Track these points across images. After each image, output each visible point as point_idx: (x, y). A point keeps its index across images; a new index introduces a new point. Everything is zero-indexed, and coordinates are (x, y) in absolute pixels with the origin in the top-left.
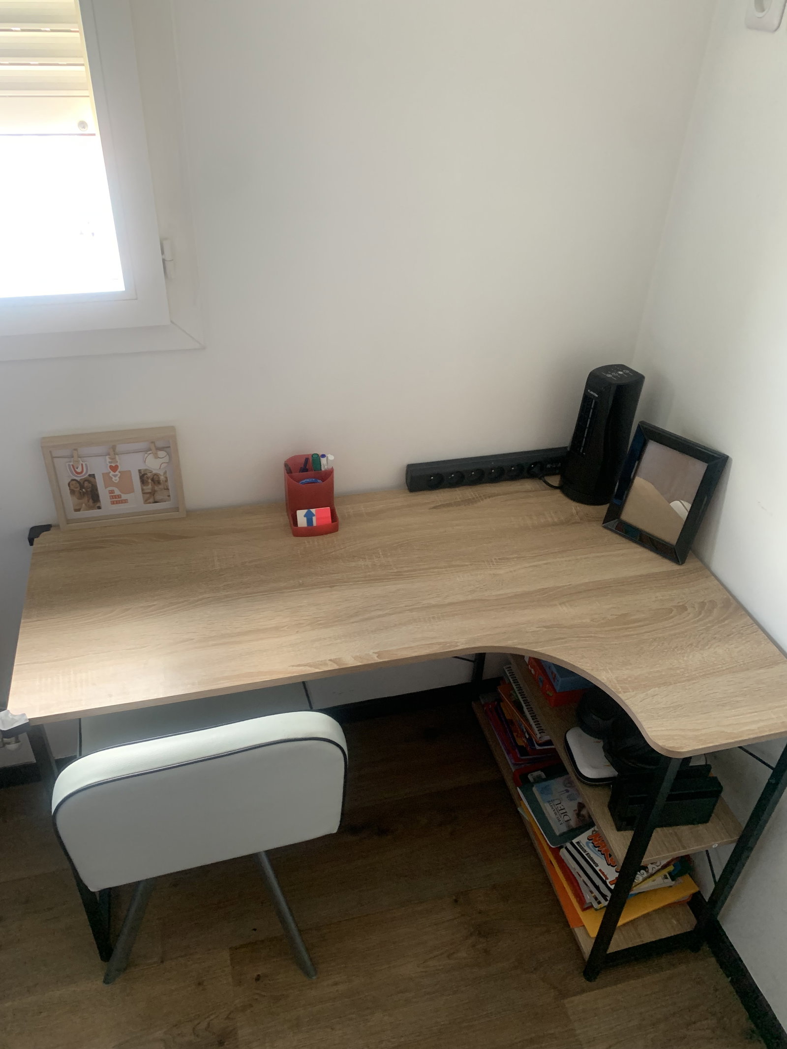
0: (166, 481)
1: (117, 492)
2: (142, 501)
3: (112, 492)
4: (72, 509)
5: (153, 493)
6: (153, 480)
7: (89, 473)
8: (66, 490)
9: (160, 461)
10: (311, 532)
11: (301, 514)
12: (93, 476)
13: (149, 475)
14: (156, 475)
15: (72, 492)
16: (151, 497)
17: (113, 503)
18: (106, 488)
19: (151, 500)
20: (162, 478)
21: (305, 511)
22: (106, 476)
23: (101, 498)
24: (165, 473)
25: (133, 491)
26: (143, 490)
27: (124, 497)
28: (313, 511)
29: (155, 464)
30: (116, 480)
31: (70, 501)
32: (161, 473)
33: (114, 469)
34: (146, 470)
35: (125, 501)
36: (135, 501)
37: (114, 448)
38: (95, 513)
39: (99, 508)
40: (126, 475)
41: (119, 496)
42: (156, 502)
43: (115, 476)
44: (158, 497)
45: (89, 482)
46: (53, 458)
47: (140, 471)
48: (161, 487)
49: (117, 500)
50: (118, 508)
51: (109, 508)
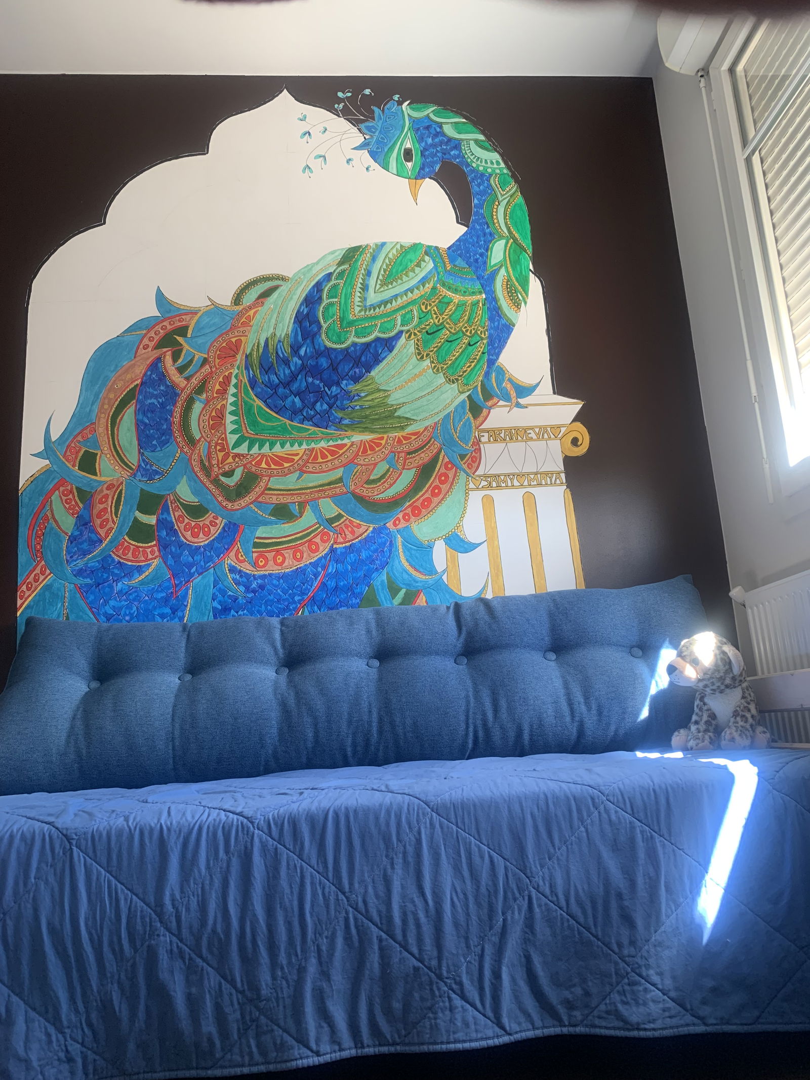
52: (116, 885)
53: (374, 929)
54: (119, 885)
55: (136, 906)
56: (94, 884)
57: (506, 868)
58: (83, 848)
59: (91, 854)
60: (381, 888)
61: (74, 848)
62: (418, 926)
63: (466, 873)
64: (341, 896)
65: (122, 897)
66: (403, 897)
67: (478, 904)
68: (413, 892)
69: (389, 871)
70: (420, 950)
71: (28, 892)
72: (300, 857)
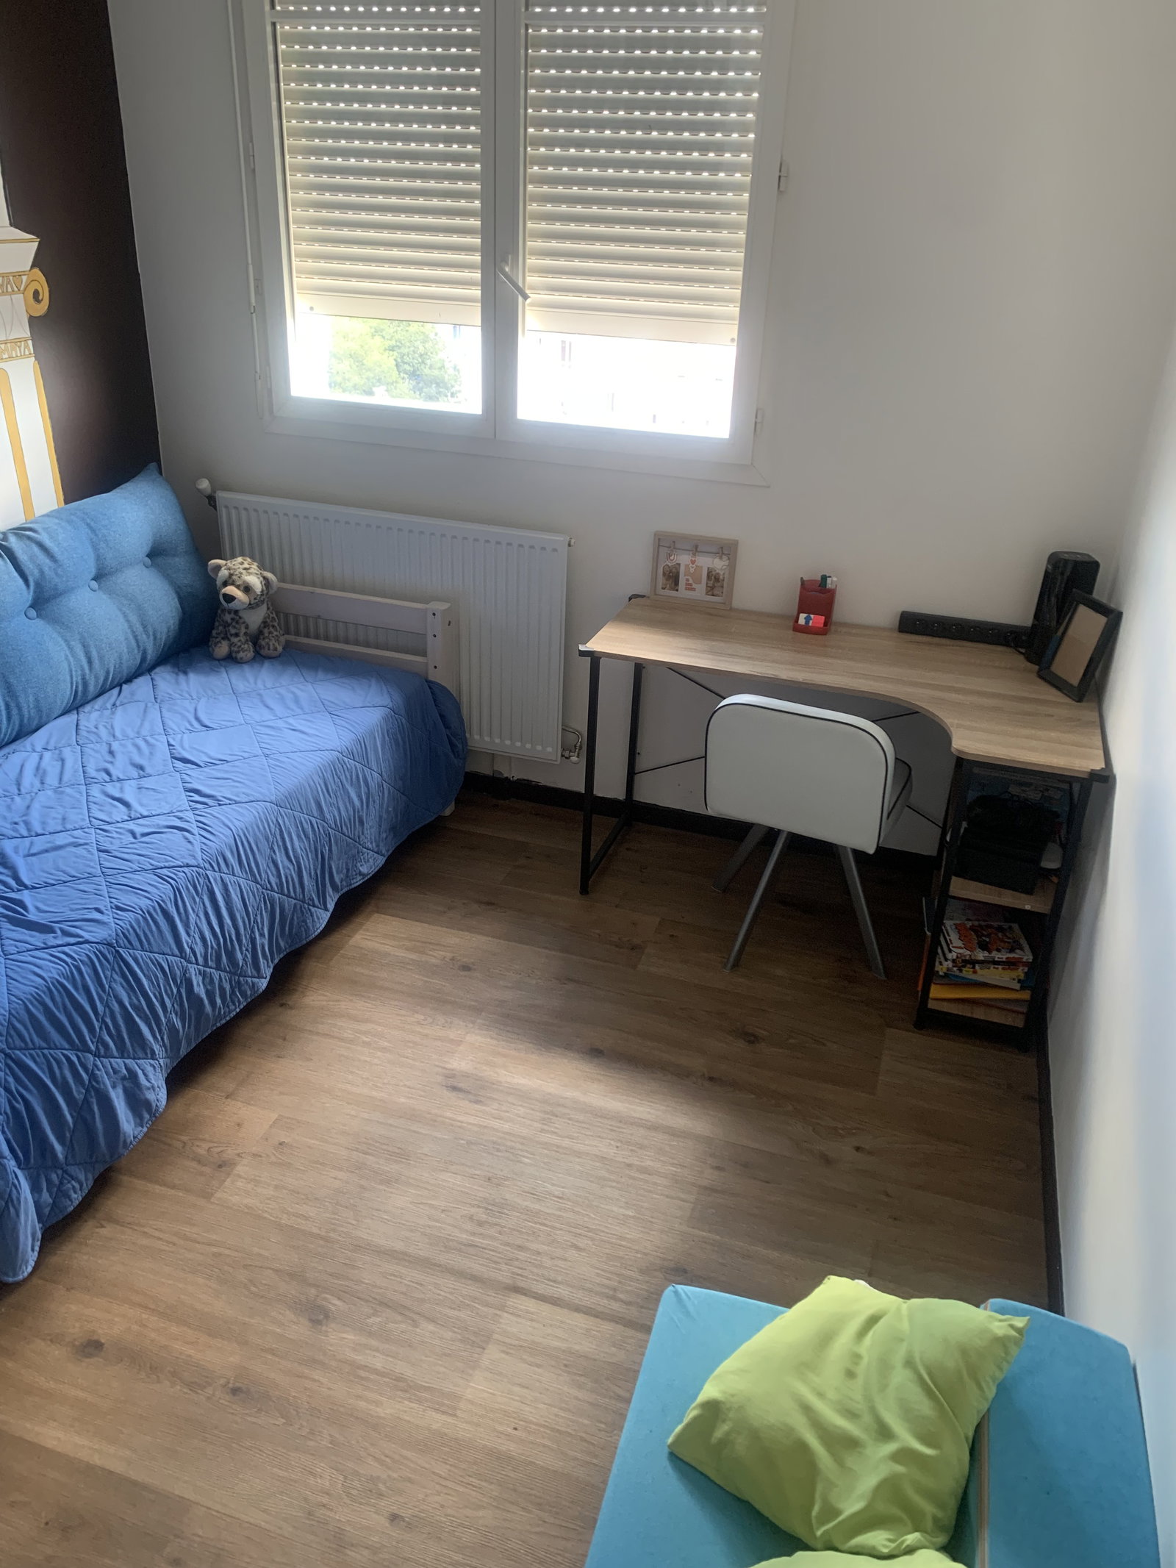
0: (723, 580)
1: (691, 581)
2: (705, 592)
3: (688, 580)
4: (660, 587)
5: (712, 588)
6: (715, 577)
7: (677, 562)
8: (660, 571)
9: (723, 563)
10: (805, 630)
11: (802, 617)
12: (679, 564)
13: (713, 573)
14: (718, 574)
15: (664, 574)
16: (711, 590)
17: (686, 589)
18: (685, 576)
19: (710, 593)
20: (721, 577)
21: (805, 615)
22: (687, 566)
23: (680, 584)
24: (724, 574)
25: (700, 583)
26: (707, 584)
27: (694, 586)
28: (812, 616)
29: (719, 564)
30: (692, 570)
31: (661, 580)
32: (721, 573)
33: (693, 562)
34: (712, 568)
35: (694, 590)
36: (700, 593)
37: (697, 547)
38: (673, 593)
39: (677, 590)
40: (699, 568)
41: (691, 585)
42: (713, 595)
43: (692, 567)
44: (715, 592)
45: (676, 569)
46: (659, 546)
47: (708, 568)
48: (719, 584)
49: (689, 587)
50: (689, 594)
51: (682, 592)
52: (154, 956)
53: (276, 895)
54: (156, 955)
55: (171, 961)
56: (142, 964)
57: (317, 823)
58: (122, 945)
59: (129, 946)
60: (273, 869)
61: (120, 950)
62: (293, 880)
63: (303, 837)
64: (258, 886)
65: (161, 961)
66: (284, 867)
67: (311, 851)
68: (287, 863)
69: (274, 856)
70: (296, 895)
71: (109, 994)
72: (234, 875)
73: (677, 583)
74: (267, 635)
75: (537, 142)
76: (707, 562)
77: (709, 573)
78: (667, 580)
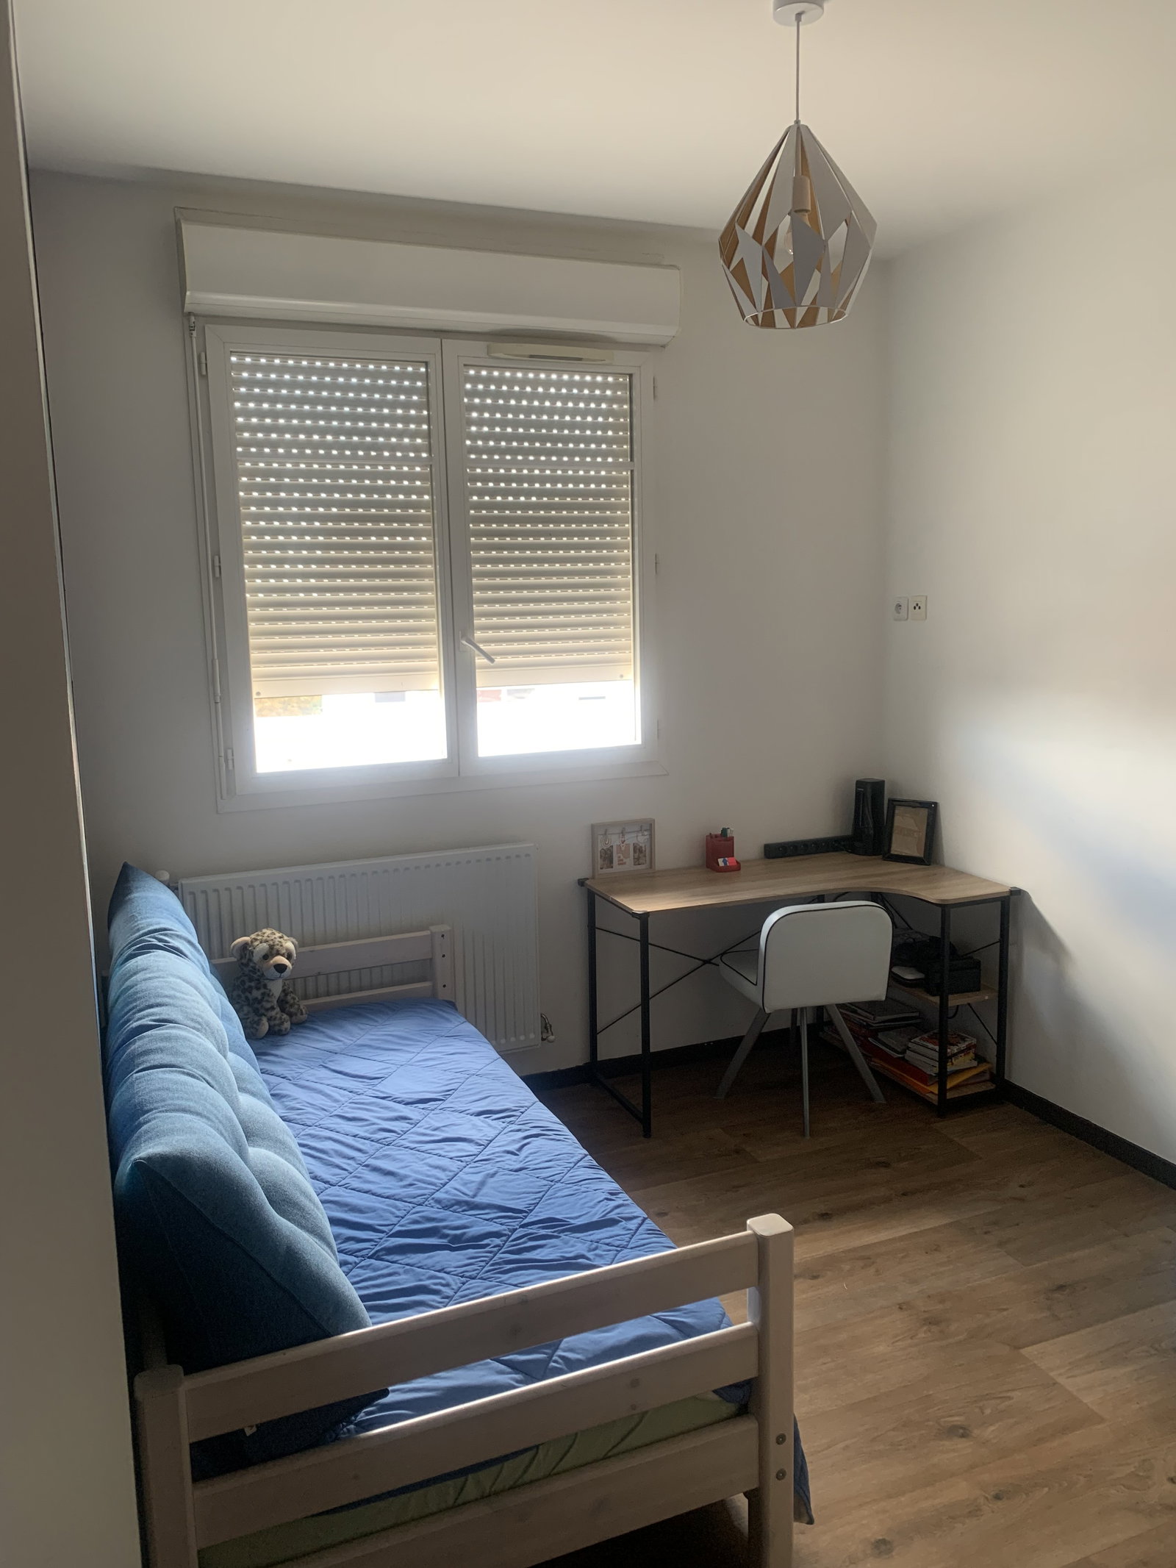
0: (646, 851)
1: (622, 857)
2: (633, 863)
3: (619, 857)
4: (599, 868)
5: (638, 859)
6: (640, 850)
7: (611, 845)
8: (598, 854)
9: (645, 838)
10: (725, 870)
12: (612, 847)
13: (638, 847)
14: (641, 847)
15: (601, 856)
16: (637, 861)
17: (619, 864)
18: (617, 854)
19: (637, 863)
20: (644, 849)
21: (722, 859)
22: (618, 847)
23: (614, 862)
24: (646, 846)
25: (629, 857)
26: (634, 856)
27: (625, 860)
28: (726, 859)
29: (642, 840)
30: (622, 850)
31: (599, 861)
32: (643, 845)
33: (622, 842)
34: (637, 843)
35: (625, 863)
36: (629, 865)
37: (624, 830)
38: (610, 870)
39: (612, 867)
40: (627, 846)
41: (622, 860)
43: (622, 847)
45: (610, 850)
46: (595, 835)
47: (634, 844)
48: (643, 855)
49: (621, 863)
50: (622, 868)
51: (617, 868)
73: (611, 862)
74: (292, 1001)
75: (479, 547)
76: (631, 839)
77: (635, 848)
78: (604, 861)
